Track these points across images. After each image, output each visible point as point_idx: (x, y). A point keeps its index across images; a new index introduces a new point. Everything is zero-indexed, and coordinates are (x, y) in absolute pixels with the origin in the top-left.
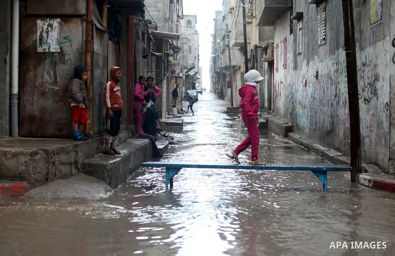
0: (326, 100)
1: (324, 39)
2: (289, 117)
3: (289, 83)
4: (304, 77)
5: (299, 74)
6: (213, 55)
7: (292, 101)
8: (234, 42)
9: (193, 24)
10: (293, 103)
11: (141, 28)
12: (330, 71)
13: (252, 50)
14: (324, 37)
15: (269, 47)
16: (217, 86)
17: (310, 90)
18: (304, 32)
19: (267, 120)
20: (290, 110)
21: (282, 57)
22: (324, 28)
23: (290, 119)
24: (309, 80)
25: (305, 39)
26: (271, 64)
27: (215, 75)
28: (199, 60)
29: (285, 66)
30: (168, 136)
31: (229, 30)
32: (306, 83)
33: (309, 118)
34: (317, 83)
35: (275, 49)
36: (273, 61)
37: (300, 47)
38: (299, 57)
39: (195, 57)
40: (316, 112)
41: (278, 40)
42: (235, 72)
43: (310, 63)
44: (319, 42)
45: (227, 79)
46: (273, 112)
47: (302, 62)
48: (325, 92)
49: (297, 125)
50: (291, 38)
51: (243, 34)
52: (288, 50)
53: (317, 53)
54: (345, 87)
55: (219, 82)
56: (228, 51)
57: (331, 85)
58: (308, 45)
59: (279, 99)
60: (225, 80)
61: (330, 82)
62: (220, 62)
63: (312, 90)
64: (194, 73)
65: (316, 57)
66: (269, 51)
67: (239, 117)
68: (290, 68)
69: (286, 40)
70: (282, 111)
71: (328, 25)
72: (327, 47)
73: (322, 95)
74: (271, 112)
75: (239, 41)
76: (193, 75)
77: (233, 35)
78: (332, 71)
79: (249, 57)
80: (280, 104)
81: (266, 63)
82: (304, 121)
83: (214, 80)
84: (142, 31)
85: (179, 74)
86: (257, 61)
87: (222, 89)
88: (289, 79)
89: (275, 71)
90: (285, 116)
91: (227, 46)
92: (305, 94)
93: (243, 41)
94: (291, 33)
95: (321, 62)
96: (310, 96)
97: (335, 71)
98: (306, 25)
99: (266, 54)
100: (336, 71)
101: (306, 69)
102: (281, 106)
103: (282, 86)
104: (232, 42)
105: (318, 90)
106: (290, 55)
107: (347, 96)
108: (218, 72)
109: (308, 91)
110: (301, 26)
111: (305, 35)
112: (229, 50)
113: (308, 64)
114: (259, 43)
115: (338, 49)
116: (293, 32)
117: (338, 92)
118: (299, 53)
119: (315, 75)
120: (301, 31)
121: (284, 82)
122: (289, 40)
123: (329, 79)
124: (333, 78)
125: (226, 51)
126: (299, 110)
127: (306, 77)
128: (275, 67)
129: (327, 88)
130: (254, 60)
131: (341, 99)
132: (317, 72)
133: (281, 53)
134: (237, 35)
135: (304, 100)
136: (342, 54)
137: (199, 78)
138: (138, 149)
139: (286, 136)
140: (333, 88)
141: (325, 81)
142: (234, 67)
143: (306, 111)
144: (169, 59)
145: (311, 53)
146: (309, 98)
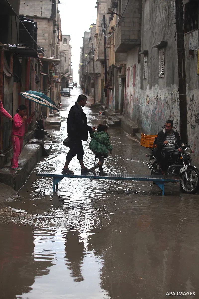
0: (163, 117)
1: (163, 74)
2: (136, 121)
3: (136, 97)
4: (148, 97)
5: (144, 93)
6: (81, 64)
7: (138, 110)
8: (97, 58)
9: (68, 41)
10: (139, 112)
11: (35, 62)
12: (167, 97)
13: (110, 67)
14: (163, 73)
15: (123, 68)
16: (84, 84)
17: (152, 107)
18: (149, 65)
19: (120, 120)
20: (137, 117)
21: (132, 77)
22: (163, 66)
23: (137, 122)
24: (151, 99)
25: (149, 69)
26: (124, 80)
27: (82, 76)
28: (71, 66)
29: (134, 85)
30: (52, 136)
31: (94, 49)
32: (149, 101)
33: (151, 126)
34: (157, 103)
35: (127, 71)
36: (125, 78)
37: (146, 75)
38: (144, 81)
39: (69, 64)
40: (156, 124)
41: (129, 64)
42: (97, 78)
43: (153, 88)
44: (159, 75)
45: (91, 81)
46: (125, 114)
47: (146, 86)
48: (163, 111)
49: (142, 128)
50: (139, 66)
51: (104, 53)
52: (137, 73)
53: (158, 82)
54: (177, 112)
55: (85, 81)
56: (92, 62)
57: (167, 108)
58: (151, 75)
59: (129, 106)
60: (89, 81)
61: (166, 105)
62: (86, 69)
63: (153, 107)
64: (68, 75)
65: (157, 85)
66: (122, 70)
67: (100, 114)
68: (138, 87)
69: (135, 66)
70: (131, 115)
71: (166, 65)
72: (165, 80)
73: (160, 113)
74: (123, 113)
75: (101, 58)
76: (67, 77)
77: (97, 52)
78: (168, 98)
79: (107, 71)
80: (130, 110)
81: (120, 79)
82: (147, 127)
83: (82, 80)
84: (35, 64)
85: (58, 80)
86: (114, 76)
87: (87, 87)
88: (137, 95)
89: (127, 86)
90: (133, 120)
91: (92, 59)
92: (148, 109)
93: (104, 58)
94: (139, 63)
95: (160, 89)
96: (152, 111)
97: (170, 99)
98: (150, 60)
99: (120, 72)
100: (172, 99)
101: (149, 91)
102: (130, 112)
103: (131, 98)
104: (96, 58)
105: (158, 109)
106: (138, 78)
107: (179, 119)
108: (84, 75)
109: (150, 107)
110: (146, 60)
111: (149, 67)
112: (94, 62)
113: (151, 88)
114: (116, 64)
115: (173, 84)
116: (141, 61)
117: (172, 114)
118: (145, 79)
119: (156, 98)
120: (146, 63)
121: (133, 96)
122: (137, 67)
123: (166, 104)
124: (169, 103)
125: (91, 62)
126: (144, 119)
127: (149, 96)
128: (127, 83)
129: (164, 109)
130: (111, 75)
131: (174, 120)
132: (157, 96)
133: (132, 75)
134: (99, 53)
135: (147, 112)
136: (176, 89)
137: (71, 78)
138: (33, 156)
139: (134, 135)
140: (169, 111)
141: (163, 104)
142: (96, 74)
143: (148, 120)
144: (52, 75)
145: (153, 81)
146: (151, 112)
